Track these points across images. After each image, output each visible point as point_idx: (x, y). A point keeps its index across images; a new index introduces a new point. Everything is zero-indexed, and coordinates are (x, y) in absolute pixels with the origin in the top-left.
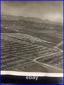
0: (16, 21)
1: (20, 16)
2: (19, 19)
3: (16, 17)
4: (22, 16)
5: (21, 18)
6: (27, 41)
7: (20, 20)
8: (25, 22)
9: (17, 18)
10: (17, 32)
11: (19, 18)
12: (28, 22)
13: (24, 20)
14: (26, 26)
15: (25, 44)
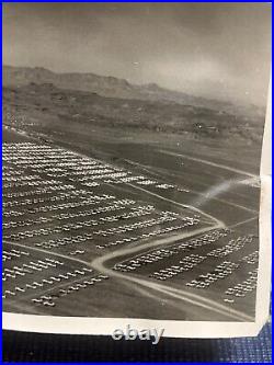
0: (14, 91)
1: (32, 67)
2: (27, 82)
3: (16, 73)
4: (42, 69)
5: (38, 76)
6: (66, 181)
7: (33, 84)
8: (56, 94)
9: (18, 77)
10: (22, 139)
11: (31, 76)
12: (70, 94)
13: (51, 85)
14: (63, 113)
15: (55, 193)
